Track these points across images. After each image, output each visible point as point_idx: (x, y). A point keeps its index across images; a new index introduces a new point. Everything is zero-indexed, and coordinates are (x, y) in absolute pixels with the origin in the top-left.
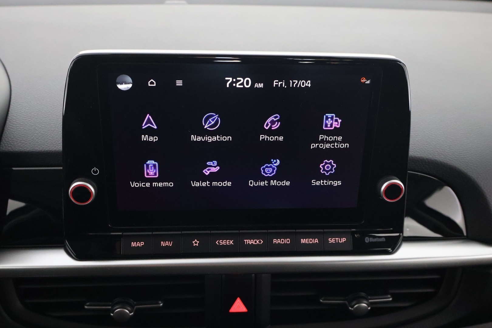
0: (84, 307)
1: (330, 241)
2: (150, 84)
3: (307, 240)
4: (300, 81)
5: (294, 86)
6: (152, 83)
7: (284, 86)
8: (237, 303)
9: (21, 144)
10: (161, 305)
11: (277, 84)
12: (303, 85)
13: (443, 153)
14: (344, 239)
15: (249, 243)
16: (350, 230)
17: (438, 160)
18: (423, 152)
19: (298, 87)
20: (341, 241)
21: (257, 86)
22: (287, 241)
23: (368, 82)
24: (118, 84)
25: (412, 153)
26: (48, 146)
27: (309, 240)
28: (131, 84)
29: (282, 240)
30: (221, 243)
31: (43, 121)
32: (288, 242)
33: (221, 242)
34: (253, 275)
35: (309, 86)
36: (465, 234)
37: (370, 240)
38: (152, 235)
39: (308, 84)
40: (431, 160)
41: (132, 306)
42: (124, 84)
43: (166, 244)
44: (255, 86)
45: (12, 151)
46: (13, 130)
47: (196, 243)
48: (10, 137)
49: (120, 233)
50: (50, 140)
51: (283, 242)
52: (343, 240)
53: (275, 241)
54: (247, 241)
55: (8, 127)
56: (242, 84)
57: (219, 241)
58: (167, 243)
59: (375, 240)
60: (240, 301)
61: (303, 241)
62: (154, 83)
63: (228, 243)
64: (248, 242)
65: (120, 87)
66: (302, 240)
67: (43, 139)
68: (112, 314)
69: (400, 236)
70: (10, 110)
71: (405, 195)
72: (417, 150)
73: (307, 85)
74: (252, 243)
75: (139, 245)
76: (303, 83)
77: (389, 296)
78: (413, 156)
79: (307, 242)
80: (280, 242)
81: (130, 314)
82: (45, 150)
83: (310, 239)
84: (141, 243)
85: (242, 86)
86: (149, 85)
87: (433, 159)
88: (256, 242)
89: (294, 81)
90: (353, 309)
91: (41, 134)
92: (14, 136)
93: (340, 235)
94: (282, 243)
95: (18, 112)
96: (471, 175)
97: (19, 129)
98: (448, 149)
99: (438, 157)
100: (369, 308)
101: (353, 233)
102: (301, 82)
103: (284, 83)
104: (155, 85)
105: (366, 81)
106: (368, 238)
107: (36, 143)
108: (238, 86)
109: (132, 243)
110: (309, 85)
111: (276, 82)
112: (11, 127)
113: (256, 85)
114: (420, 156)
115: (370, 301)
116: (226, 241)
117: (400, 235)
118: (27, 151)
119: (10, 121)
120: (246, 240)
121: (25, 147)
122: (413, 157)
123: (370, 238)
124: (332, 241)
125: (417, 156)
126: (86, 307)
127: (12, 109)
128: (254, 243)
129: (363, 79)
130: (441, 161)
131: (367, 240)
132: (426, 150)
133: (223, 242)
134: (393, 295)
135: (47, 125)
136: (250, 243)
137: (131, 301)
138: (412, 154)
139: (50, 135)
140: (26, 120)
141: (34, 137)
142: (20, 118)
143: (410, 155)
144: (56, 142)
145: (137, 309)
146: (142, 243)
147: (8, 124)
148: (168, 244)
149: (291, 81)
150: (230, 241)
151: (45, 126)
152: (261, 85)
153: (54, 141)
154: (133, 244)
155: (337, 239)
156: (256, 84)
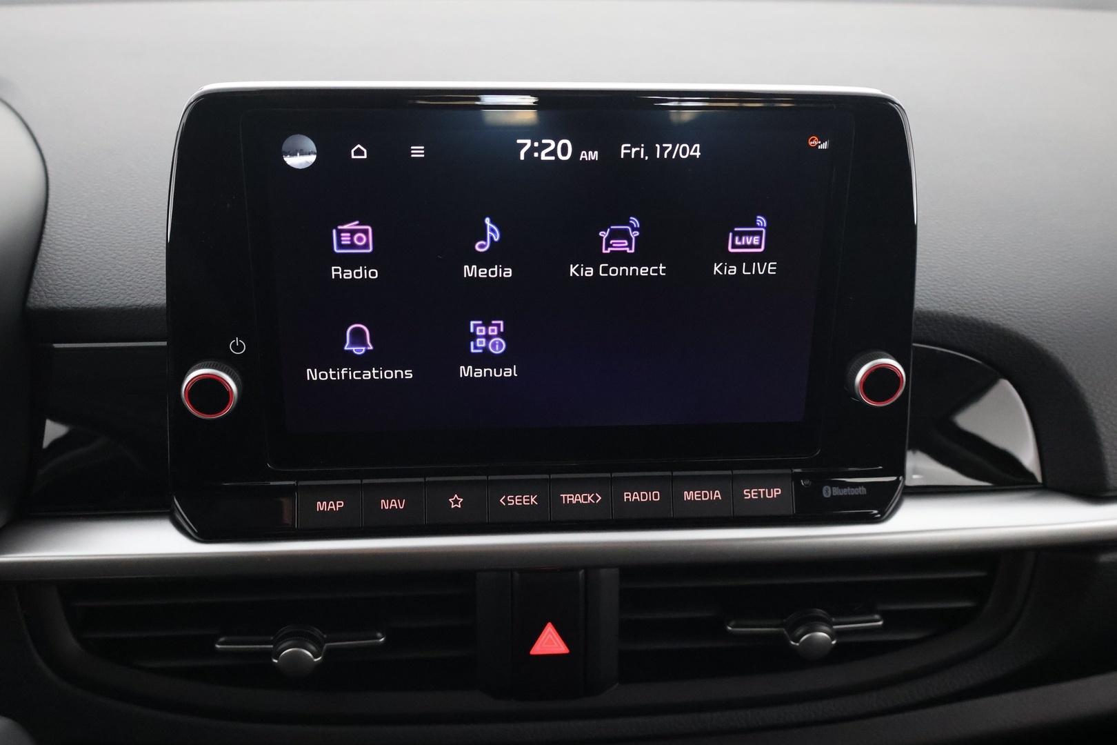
0: (214, 646)
1: (748, 496)
2: (355, 155)
3: (697, 494)
4: (678, 145)
5: (666, 157)
6: (359, 152)
7: (642, 157)
8: (547, 635)
9: (74, 291)
10: (382, 640)
11: (629, 151)
12: (684, 153)
13: (989, 303)
14: (777, 491)
15: (571, 501)
16: (788, 471)
17: (978, 317)
18: (946, 300)
19: (674, 157)
20: (770, 495)
21: (586, 157)
22: (654, 496)
23: (824, 146)
24: (286, 155)
25: (923, 304)
26: (132, 296)
27: (701, 494)
28: (315, 154)
29: (642, 493)
30: (512, 502)
31: (119, 243)
32: (656, 497)
33: (510, 498)
34: (581, 573)
35: (698, 157)
36: (1039, 479)
37: (834, 491)
38: (361, 485)
39: (695, 151)
40: (962, 318)
41: (318, 643)
42: (298, 154)
43: (391, 505)
44: (582, 157)
45: (55, 306)
46: (57, 263)
47: (456, 502)
48: (50, 279)
49: (292, 483)
50: (137, 282)
51: (644, 498)
52: (775, 493)
53: (627, 496)
54: (566, 497)
55: (44, 256)
56: (553, 153)
57: (506, 498)
58: (393, 503)
59: (845, 492)
60: (551, 630)
61: (688, 496)
62: (363, 152)
63: (526, 502)
64: (568, 499)
65: (291, 161)
66: (686, 493)
67: (122, 281)
68: (276, 661)
69: (897, 482)
70: (48, 220)
71: (908, 391)
72: (933, 298)
73: (692, 153)
74: (578, 502)
75: (334, 507)
76: (684, 149)
77: (877, 617)
78: (924, 310)
79: (697, 497)
80: (638, 498)
81: (315, 660)
82: (127, 305)
83: (703, 492)
84: (338, 502)
85: (553, 158)
86: (353, 157)
87: (967, 316)
88: (586, 499)
89: (664, 145)
90: (798, 644)
91: (116, 270)
92: (59, 274)
93: (769, 482)
94: (642, 500)
95: (66, 225)
96: (1050, 350)
97: (69, 261)
98: (1001, 295)
99: (978, 311)
100: (834, 642)
101: (796, 478)
102: (679, 148)
103: (642, 149)
104: (365, 157)
105: (819, 144)
106: (829, 488)
107: (107, 290)
108: (543, 157)
109: (319, 503)
110: (698, 154)
111: (625, 148)
112: (50, 255)
113: (584, 155)
114: (938, 309)
115: (835, 627)
116: (522, 498)
117: (898, 479)
118: (88, 307)
119: (48, 244)
120: (564, 496)
121: (83, 298)
122: (924, 313)
123: (834, 488)
124: (750, 494)
125: (932, 309)
126: (218, 646)
127: (53, 218)
128: (582, 501)
129: (812, 140)
130: (986, 320)
131: (827, 492)
132: (952, 297)
133: (515, 501)
134: (885, 615)
135: (130, 251)
136: (574, 502)
137: (317, 632)
138: (921, 306)
139: (136, 272)
140: (84, 242)
141: (102, 276)
142: (70, 238)
143: (918, 307)
144: (151, 287)
145: (330, 650)
146: (340, 504)
147: (45, 250)
148: (396, 505)
149: (658, 146)
150: (530, 498)
151: (125, 254)
152: (593, 156)
153: (146, 285)
154: (321, 506)
155: (762, 490)
156: (583, 152)
